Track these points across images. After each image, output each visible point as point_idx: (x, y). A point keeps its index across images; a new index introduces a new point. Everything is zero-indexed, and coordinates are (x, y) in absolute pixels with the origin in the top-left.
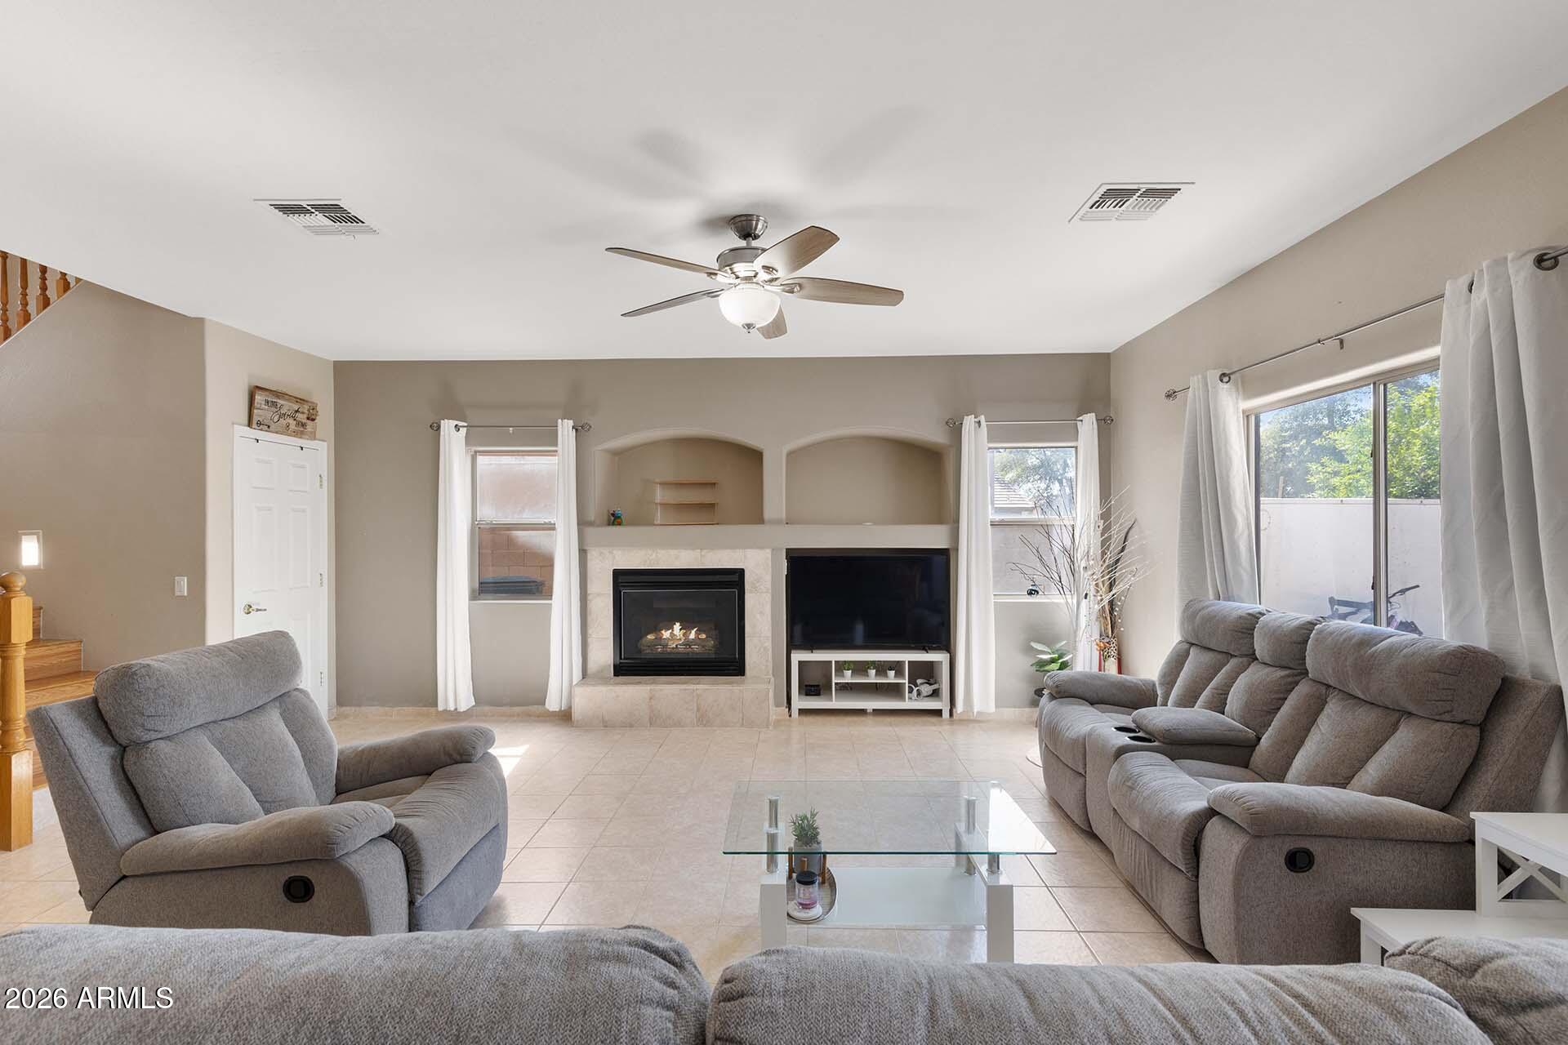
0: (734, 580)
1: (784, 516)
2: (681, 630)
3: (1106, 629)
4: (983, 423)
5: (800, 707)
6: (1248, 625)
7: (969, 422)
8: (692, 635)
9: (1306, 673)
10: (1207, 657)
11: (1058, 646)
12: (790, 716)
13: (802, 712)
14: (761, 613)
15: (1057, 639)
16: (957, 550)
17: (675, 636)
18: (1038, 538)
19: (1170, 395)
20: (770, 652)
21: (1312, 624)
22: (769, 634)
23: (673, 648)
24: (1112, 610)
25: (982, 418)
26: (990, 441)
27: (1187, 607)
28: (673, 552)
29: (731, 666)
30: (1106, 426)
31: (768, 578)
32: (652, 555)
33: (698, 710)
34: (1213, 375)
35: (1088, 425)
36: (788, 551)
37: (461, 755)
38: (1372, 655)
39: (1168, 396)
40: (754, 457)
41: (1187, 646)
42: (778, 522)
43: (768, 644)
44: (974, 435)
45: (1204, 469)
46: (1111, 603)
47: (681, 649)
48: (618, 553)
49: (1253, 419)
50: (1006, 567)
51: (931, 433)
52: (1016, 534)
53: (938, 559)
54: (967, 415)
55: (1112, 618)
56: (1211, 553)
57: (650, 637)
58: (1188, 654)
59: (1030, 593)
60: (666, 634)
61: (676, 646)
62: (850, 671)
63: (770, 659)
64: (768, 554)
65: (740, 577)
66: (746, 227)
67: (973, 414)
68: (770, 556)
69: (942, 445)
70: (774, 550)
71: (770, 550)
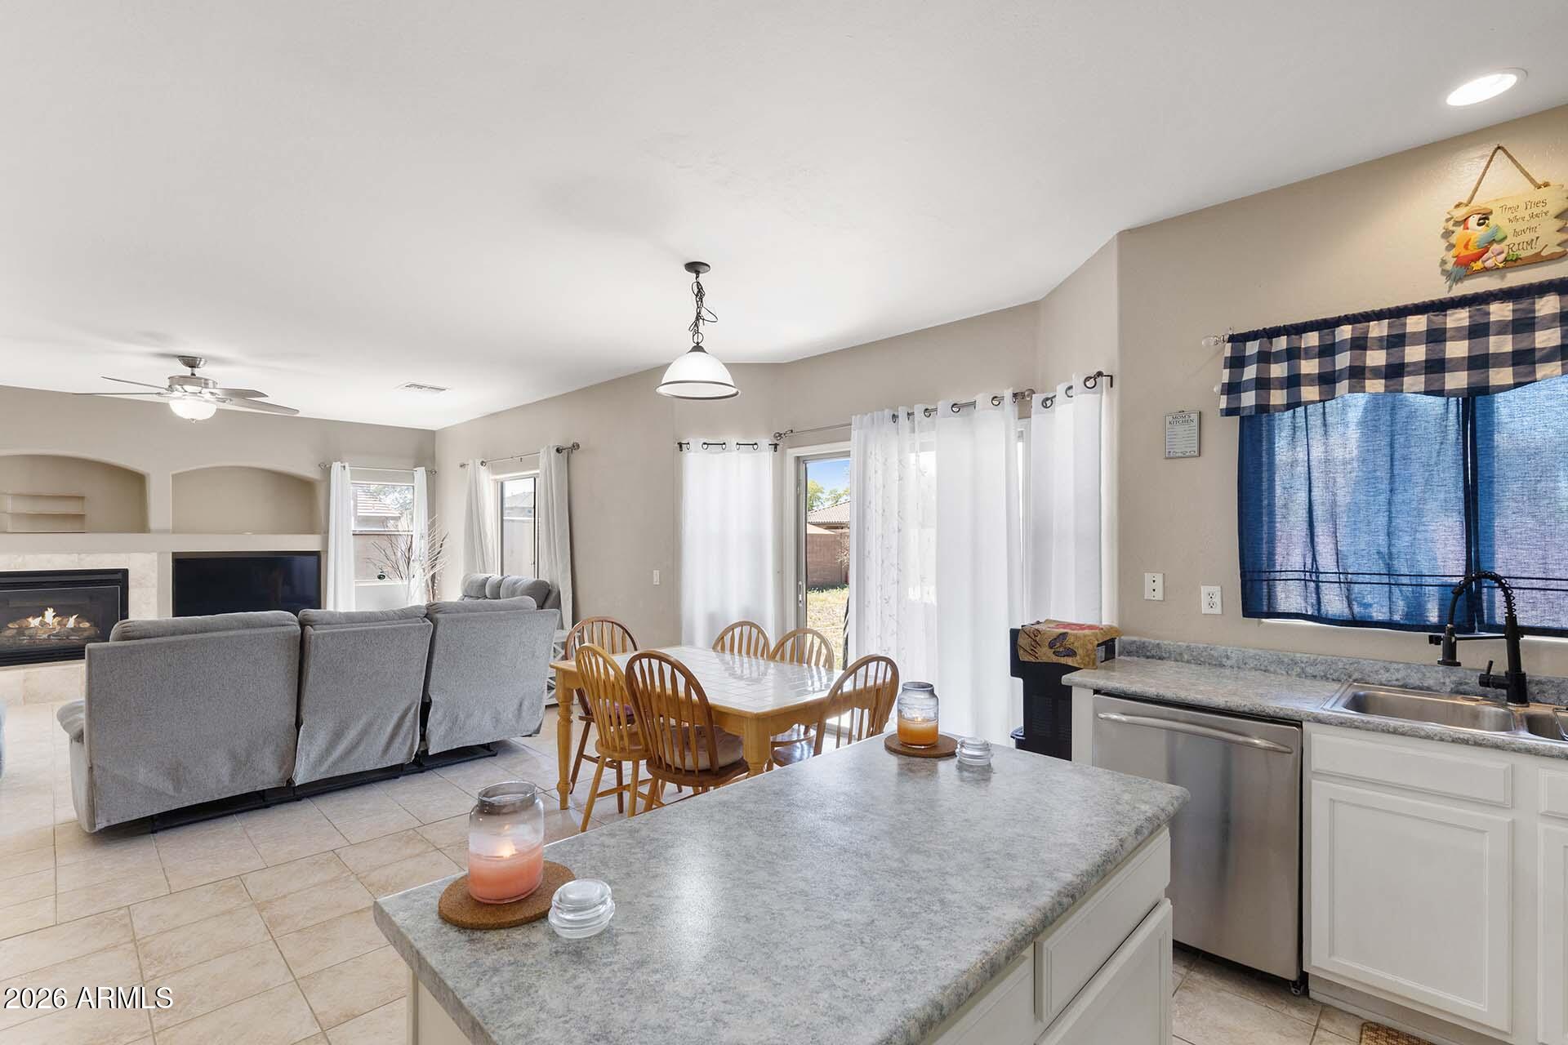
0: (118, 580)
1: (171, 527)
2: (54, 617)
3: (429, 597)
4: (347, 467)
6: (484, 583)
7: (336, 467)
8: (71, 622)
14: (147, 603)
16: (327, 552)
17: (47, 624)
18: (385, 543)
23: (45, 638)
24: (433, 583)
25: (347, 465)
26: (353, 481)
28: (46, 556)
30: (432, 475)
31: (154, 575)
34: (478, 462)
35: (420, 474)
36: (173, 553)
38: (516, 588)
39: (461, 466)
40: (137, 481)
42: (165, 531)
44: (341, 476)
45: (474, 508)
46: (433, 577)
47: (55, 639)
50: (363, 563)
51: (309, 472)
52: (372, 540)
53: (313, 559)
54: (336, 461)
55: (432, 590)
57: (12, 628)
59: (380, 577)
60: (34, 622)
61: (49, 635)
64: (154, 556)
65: (123, 575)
66: (191, 362)
67: (339, 460)
68: (156, 558)
69: (316, 480)
70: (160, 554)
71: (155, 554)
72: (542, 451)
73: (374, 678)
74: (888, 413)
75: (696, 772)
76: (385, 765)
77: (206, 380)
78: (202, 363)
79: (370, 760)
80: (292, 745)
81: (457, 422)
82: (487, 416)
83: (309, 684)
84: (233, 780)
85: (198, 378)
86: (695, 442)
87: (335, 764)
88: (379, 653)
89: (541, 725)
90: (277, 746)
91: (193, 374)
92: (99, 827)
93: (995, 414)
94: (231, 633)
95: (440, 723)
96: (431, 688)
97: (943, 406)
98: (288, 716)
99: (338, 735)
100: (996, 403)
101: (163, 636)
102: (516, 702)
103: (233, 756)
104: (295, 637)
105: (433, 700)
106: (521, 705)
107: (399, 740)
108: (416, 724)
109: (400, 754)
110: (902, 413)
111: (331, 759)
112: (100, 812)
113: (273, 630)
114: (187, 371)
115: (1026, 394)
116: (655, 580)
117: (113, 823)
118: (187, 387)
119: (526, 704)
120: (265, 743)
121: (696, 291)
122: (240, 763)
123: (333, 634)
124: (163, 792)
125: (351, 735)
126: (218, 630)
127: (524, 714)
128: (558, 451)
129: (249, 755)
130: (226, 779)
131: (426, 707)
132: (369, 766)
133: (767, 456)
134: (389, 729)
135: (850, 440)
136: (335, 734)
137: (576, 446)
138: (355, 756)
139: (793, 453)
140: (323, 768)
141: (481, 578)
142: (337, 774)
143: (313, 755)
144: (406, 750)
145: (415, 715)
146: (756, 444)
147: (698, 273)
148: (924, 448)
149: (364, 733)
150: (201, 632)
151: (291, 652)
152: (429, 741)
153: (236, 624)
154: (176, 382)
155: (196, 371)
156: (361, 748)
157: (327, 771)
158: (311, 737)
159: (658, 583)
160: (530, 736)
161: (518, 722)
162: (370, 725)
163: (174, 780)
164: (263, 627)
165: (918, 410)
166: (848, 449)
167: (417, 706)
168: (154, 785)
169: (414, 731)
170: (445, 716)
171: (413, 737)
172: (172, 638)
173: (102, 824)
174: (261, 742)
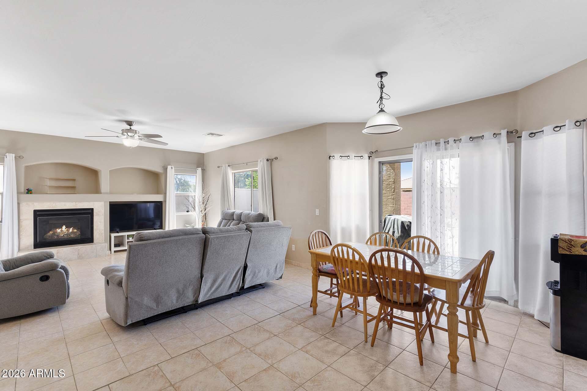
0: (90, 212)
1: (109, 191)
2: (65, 228)
4: (173, 168)
5: (115, 250)
6: (233, 214)
7: (169, 168)
8: (71, 230)
9: (241, 221)
10: (226, 221)
11: (192, 225)
12: (111, 253)
13: (115, 252)
14: (100, 222)
15: (192, 223)
17: (63, 231)
19: (218, 167)
20: (104, 234)
21: (242, 212)
22: (103, 229)
23: (62, 236)
24: (205, 215)
26: (175, 173)
27: (222, 212)
28: (63, 203)
29: (88, 240)
30: (203, 170)
31: (103, 211)
32: (53, 204)
33: (78, 254)
34: (227, 165)
35: (199, 170)
36: (110, 202)
37: (50, 256)
38: (250, 216)
40: (94, 173)
41: (222, 220)
42: (107, 193)
43: (103, 232)
44: (171, 172)
45: (225, 184)
46: (205, 213)
47: (66, 236)
48: (36, 204)
49: (234, 174)
51: (159, 170)
53: (160, 204)
55: (205, 217)
56: (226, 201)
57: (51, 232)
58: (222, 221)
59: (187, 212)
60: (59, 230)
61: (64, 235)
62: (131, 238)
63: (104, 236)
64: (103, 203)
65: (92, 211)
66: (130, 123)
67: (170, 165)
68: (103, 204)
69: (160, 173)
70: (105, 202)
71: (103, 202)
72: (259, 161)
73: (229, 256)
74: (434, 142)
75: (405, 304)
76: (229, 293)
77: (136, 131)
78: (134, 124)
79: (224, 292)
80: (199, 287)
81: (216, 150)
82: (229, 147)
83: (207, 259)
84: (177, 302)
85: (133, 130)
86: (337, 156)
87: (212, 293)
88: (232, 246)
89: (282, 275)
90: (194, 286)
91: (131, 128)
92: (128, 324)
93: (495, 141)
94: (181, 237)
95: (250, 275)
96: (247, 260)
97: (464, 138)
98: (197, 273)
99: (215, 281)
100: (495, 136)
101: (155, 239)
102: (275, 265)
103: (178, 291)
104: (203, 239)
105: (248, 265)
106: (276, 267)
107: (235, 283)
108: (241, 276)
109: (234, 289)
110: (442, 141)
111: (211, 291)
112: (129, 318)
113: (195, 236)
114: (128, 127)
115: (514, 131)
116: (317, 213)
117: (133, 322)
118: (129, 134)
119: (278, 266)
120: (189, 285)
121: (380, 86)
122: (181, 294)
123: (217, 237)
124: (152, 308)
125: (219, 280)
126: (175, 236)
127: (278, 270)
128: (267, 160)
129: (183, 291)
130: (175, 302)
131: (245, 268)
132: (224, 294)
133: (366, 161)
134: (232, 278)
135: (412, 154)
136: (214, 281)
137: (276, 158)
138: (219, 290)
139: (377, 160)
140: (208, 296)
141: (231, 212)
142: (213, 298)
143: (206, 290)
144: (237, 287)
145: (242, 271)
146: (362, 156)
147: (382, 77)
148: (452, 156)
149: (224, 279)
150: (169, 237)
151: (201, 246)
152: (245, 282)
153: (181, 233)
154: (124, 131)
155: (132, 127)
156: (222, 287)
157: (209, 297)
158: (206, 282)
159: (318, 215)
160: (278, 279)
161: (275, 274)
162: (226, 276)
163: (156, 303)
164: (191, 234)
165: (451, 140)
166: (412, 158)
167: (242, 269)
168: (150, 305)
169: (241, 279)
170: (251, 272)
171: (240, 281)
172: (159, 240)
173: (129, 322)
174: (188, 285)
